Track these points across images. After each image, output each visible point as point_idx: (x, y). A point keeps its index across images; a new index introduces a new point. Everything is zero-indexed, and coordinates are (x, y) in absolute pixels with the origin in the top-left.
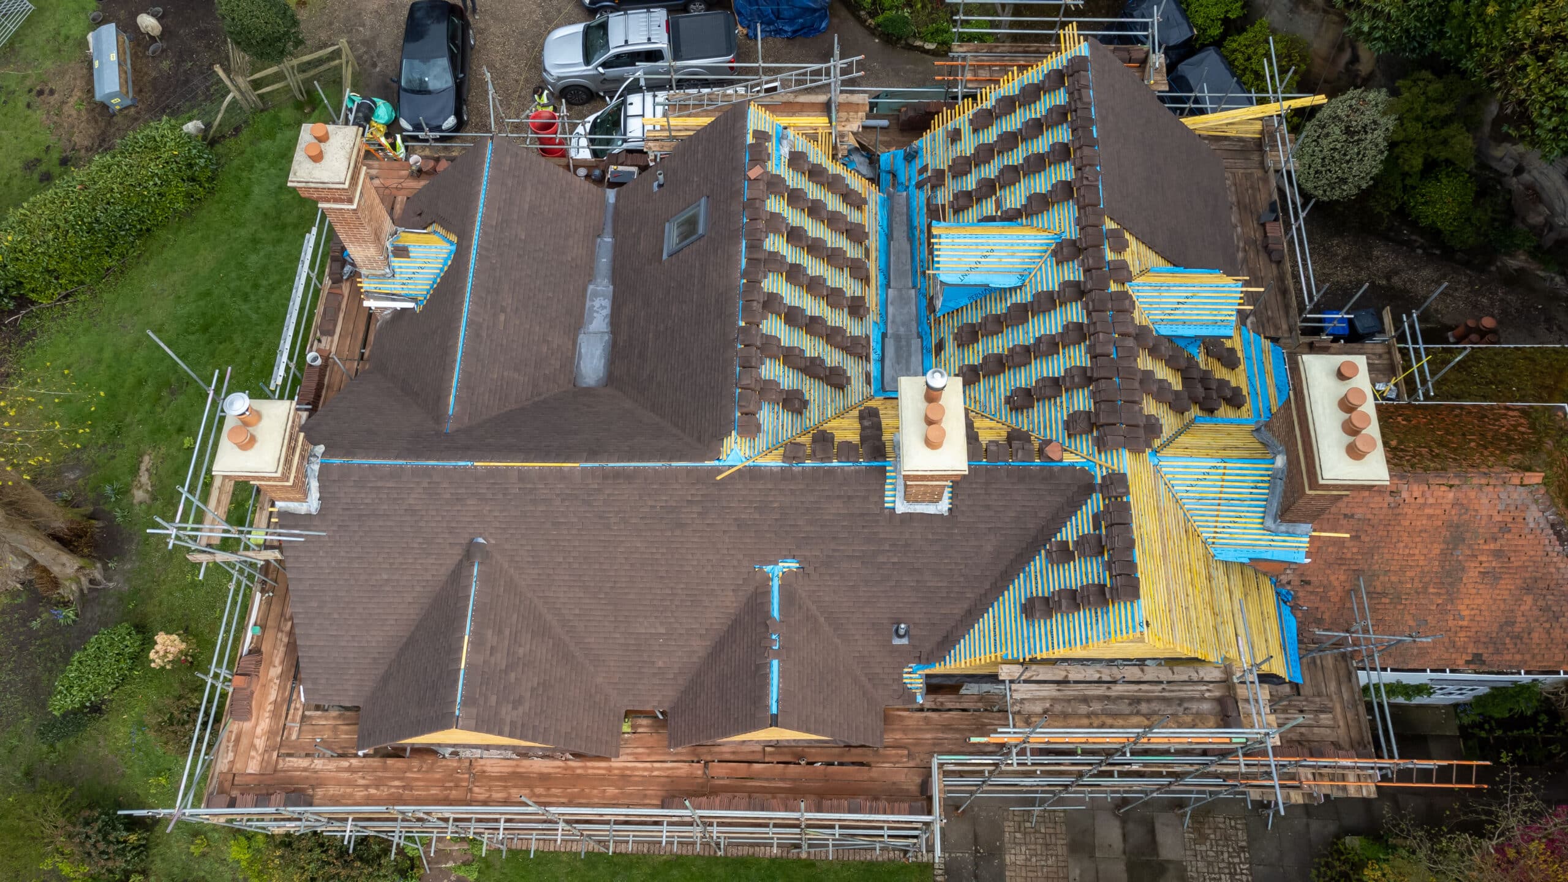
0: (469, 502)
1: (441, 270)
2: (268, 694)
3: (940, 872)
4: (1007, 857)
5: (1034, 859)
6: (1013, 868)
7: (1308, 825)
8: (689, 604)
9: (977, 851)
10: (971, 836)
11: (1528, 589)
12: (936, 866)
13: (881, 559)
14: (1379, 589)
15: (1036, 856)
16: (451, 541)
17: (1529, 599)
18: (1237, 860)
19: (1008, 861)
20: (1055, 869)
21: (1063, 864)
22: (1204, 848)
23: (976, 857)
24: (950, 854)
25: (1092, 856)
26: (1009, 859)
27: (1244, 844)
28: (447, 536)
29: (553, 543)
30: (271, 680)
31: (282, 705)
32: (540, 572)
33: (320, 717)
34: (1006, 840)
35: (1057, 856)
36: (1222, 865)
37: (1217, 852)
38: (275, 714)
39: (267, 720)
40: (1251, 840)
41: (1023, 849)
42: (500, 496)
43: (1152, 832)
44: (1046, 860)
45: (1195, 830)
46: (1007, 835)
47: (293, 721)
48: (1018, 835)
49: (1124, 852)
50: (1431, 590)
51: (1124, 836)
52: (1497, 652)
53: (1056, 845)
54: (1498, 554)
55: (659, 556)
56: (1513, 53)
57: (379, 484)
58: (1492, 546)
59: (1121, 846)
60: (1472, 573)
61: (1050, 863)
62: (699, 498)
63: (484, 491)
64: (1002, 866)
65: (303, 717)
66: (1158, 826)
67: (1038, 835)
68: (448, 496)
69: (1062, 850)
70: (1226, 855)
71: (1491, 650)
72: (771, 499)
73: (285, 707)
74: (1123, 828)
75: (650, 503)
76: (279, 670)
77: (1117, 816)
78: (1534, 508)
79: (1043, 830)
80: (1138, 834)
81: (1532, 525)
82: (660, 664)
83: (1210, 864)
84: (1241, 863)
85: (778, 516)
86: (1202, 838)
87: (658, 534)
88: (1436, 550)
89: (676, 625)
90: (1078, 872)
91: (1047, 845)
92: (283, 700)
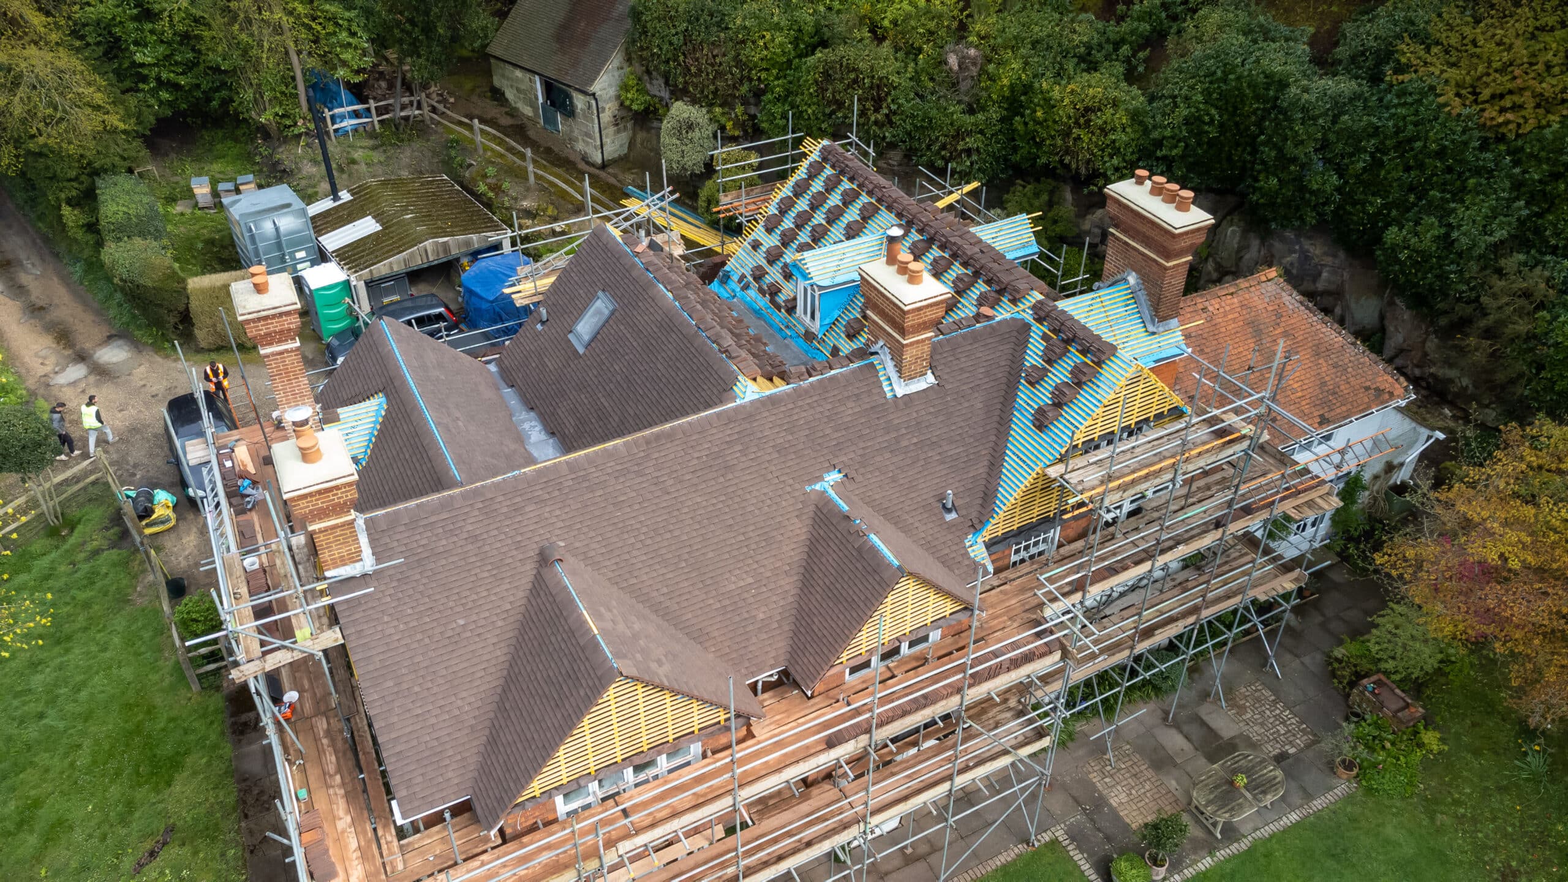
0: (528, 509)
1: (374, 422)
2: (346, 846)
3: (1067, 842)
4: (1112, 801)
5: (1133, 792)
6: (1122, 808)
7: (1302, 663)
8: (764, 544)
9: (1084, 810)
10: (1071, 801)
11: (1318, 355)
12: (1061, 839)
13: (904, 443)
15: (1133, 787)
16: (521, 557)
17: (1322, 362)
18: (1278, 712)
19: (1114, 804)
20: (1155, 790)
21: (1159, 783)
22: (1249, 716)
23: (1087, 815)
24: (1064, 823)
25: (1175, 765)
26: (1114, 802)
27: (1273, 698)
28: (515, 553)
29: (621, 525)
30: (343, 832)
31: (369, 847)
32: (618, 560)
33: (420, 839)
34: (1101, 788)
35: (1149, 779)
36: (1271, 720)
37: (1260, 713)
38: (365, 856)
39: (359, 867)
40: (1275, 692)
41: (1119, 788)
42: (557, 493)
43: (1203, 724)
44: (1143, 787)
45: (1233, 706)
46: (1098, 784)
47: (391, 853)
48: (1107, 780)
49: (1197, 749)
51: (1186, 737)
52: (1331, 410)
53: (1141, 772)
54: (1286, 335)
55: (720, 505)
56: (1067, 134)
57: (433, 519)
59: (1192, 747)
61: (1147, 787)
62: (736, 436)
63: (540, 492)
64: (1114, 812)
65: (401, 847)
66: (1205, 718)
67: (1122, 772)
68: (505, 510)
69: (1149, 773)
70: (1268, 712)
71: (1326, 409)
72: (796, 417)
73: (374, 846)
74: (1181, 732)
75: (696, 455)
76: (349, 819)
77: (1170, 726)
78: (1284, 294)
79: (1123, 766)
80: (1194, 730)
81: (1290, 307)
82: (761, 616)
83: (1262, 724)
84: (1282, 712)
85: (807, 432)
86: (1242, 710)
87: (713, 482)
88: (1251, 343)
89: (762, 570)
90: (1174, 783)
91: (1135, 775)
92: (369, 842)
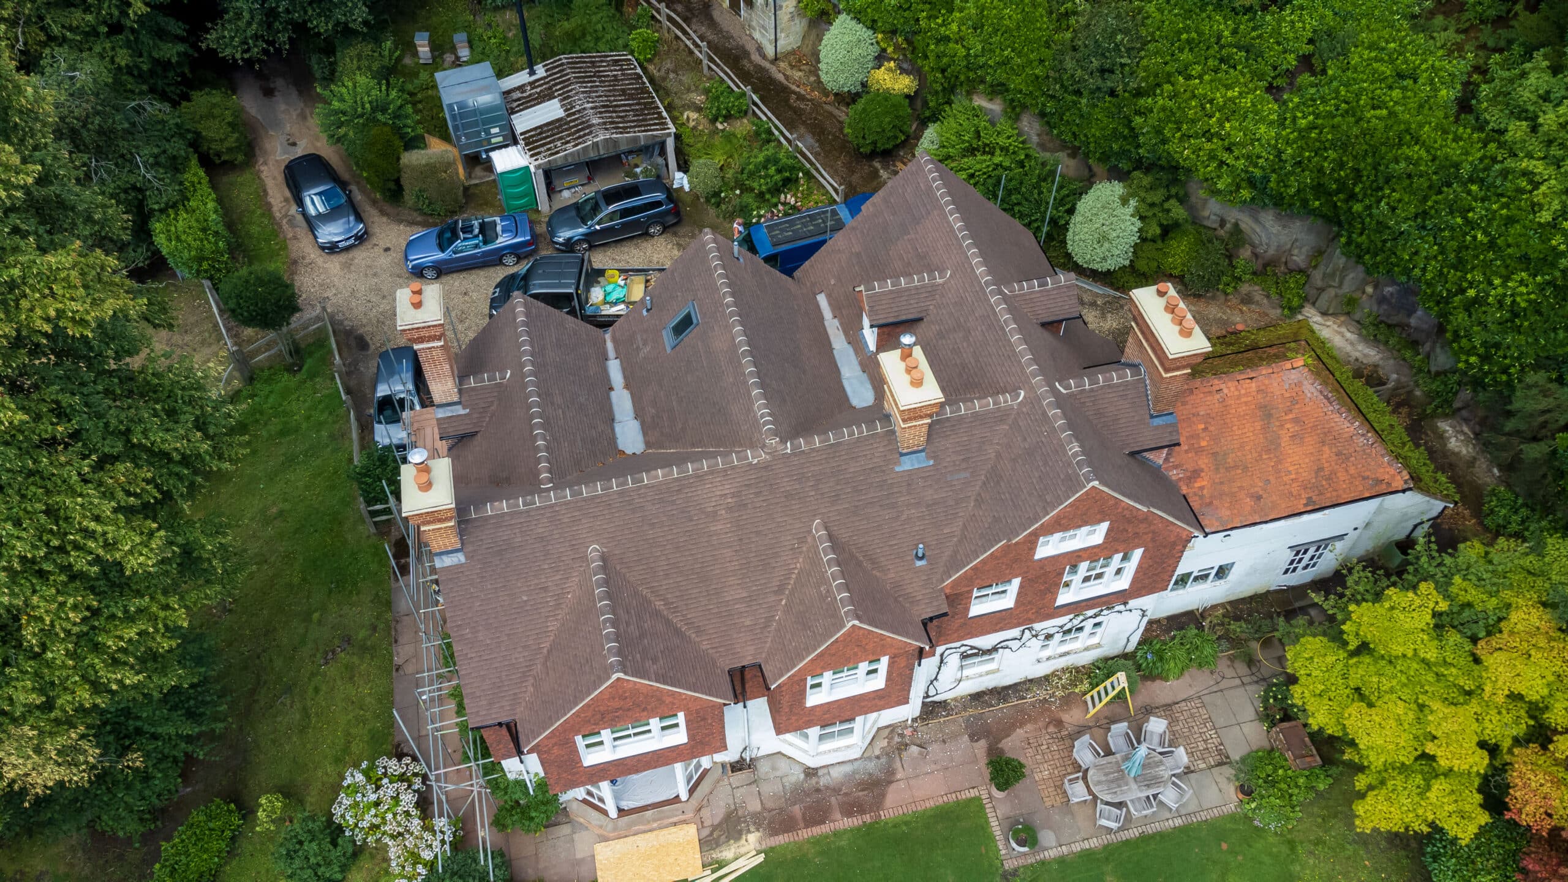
0: (583, 522)
5: (1056, 772)
11: (1323, 442)
13: (893, 500)
14: (1232, 464)
16: (573, 556)
17: (1326, 449)
27: (1206, 716)
28: (569, 553)
36: (1196, 736)
37: (1189, 727)
42: (606, 511)
50: (1265, 457)
52: (1321, 494)
54: (1296, 421)
57: (513, 521)
58: (1291, 416)
60: (1285, 440)
62: (754, 481)
63: (593, 510)
68: (567, 520)
71: (1317, 492)
72: (805, 470)
75: (718, 493)
78: (1305, 382)
81: (1309, 395)
84: (1208, 731)
85: (813, 483)
88: (1258, 425)
